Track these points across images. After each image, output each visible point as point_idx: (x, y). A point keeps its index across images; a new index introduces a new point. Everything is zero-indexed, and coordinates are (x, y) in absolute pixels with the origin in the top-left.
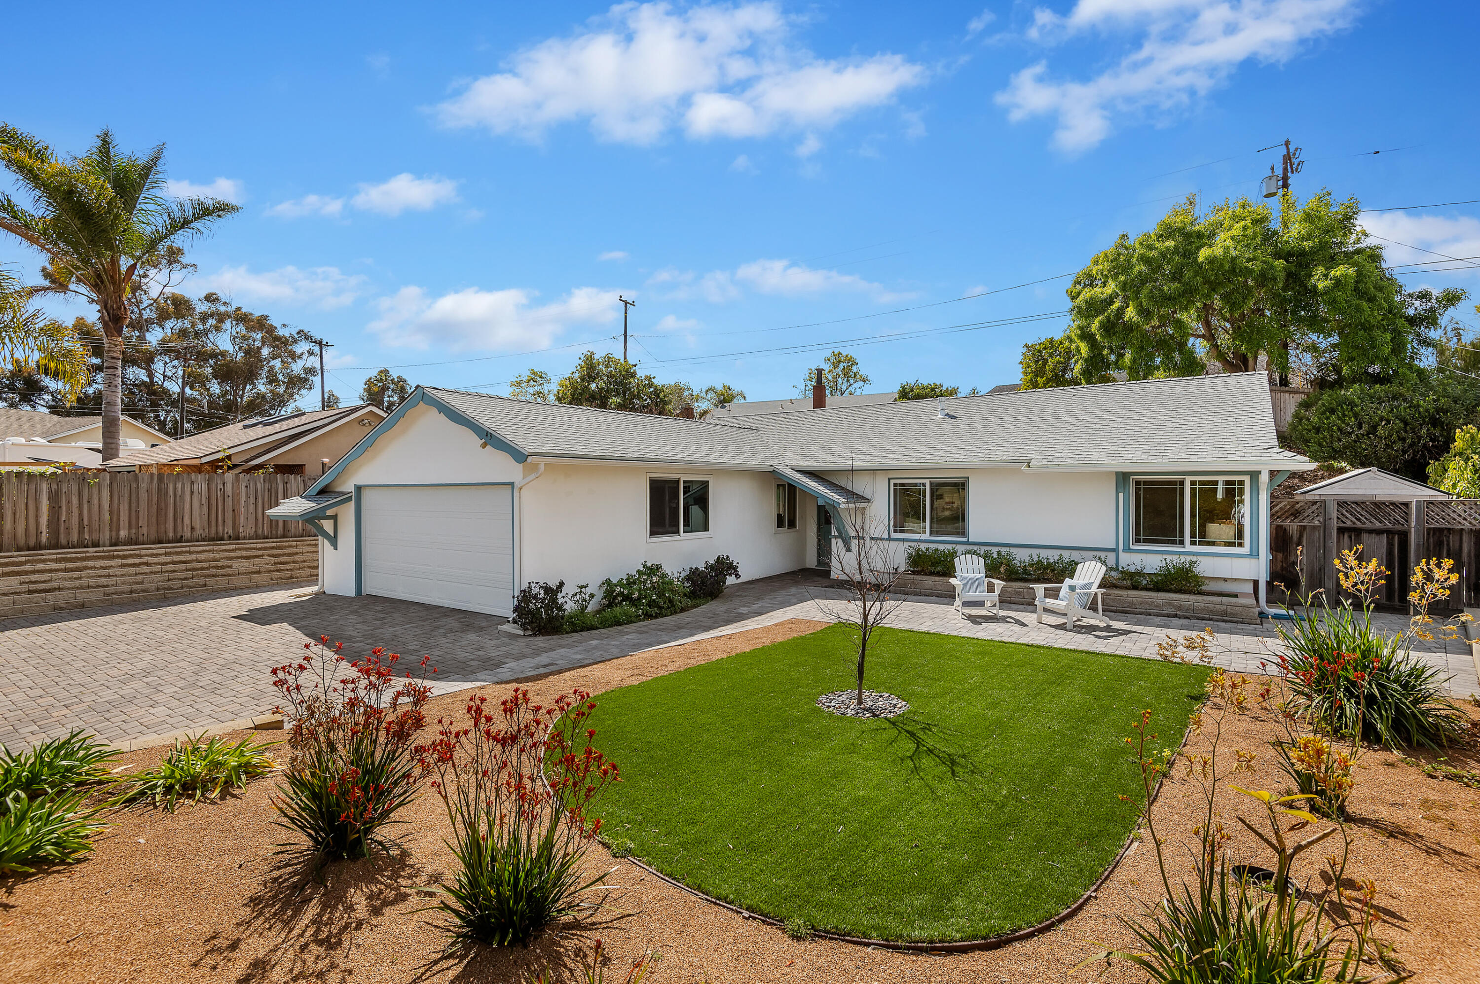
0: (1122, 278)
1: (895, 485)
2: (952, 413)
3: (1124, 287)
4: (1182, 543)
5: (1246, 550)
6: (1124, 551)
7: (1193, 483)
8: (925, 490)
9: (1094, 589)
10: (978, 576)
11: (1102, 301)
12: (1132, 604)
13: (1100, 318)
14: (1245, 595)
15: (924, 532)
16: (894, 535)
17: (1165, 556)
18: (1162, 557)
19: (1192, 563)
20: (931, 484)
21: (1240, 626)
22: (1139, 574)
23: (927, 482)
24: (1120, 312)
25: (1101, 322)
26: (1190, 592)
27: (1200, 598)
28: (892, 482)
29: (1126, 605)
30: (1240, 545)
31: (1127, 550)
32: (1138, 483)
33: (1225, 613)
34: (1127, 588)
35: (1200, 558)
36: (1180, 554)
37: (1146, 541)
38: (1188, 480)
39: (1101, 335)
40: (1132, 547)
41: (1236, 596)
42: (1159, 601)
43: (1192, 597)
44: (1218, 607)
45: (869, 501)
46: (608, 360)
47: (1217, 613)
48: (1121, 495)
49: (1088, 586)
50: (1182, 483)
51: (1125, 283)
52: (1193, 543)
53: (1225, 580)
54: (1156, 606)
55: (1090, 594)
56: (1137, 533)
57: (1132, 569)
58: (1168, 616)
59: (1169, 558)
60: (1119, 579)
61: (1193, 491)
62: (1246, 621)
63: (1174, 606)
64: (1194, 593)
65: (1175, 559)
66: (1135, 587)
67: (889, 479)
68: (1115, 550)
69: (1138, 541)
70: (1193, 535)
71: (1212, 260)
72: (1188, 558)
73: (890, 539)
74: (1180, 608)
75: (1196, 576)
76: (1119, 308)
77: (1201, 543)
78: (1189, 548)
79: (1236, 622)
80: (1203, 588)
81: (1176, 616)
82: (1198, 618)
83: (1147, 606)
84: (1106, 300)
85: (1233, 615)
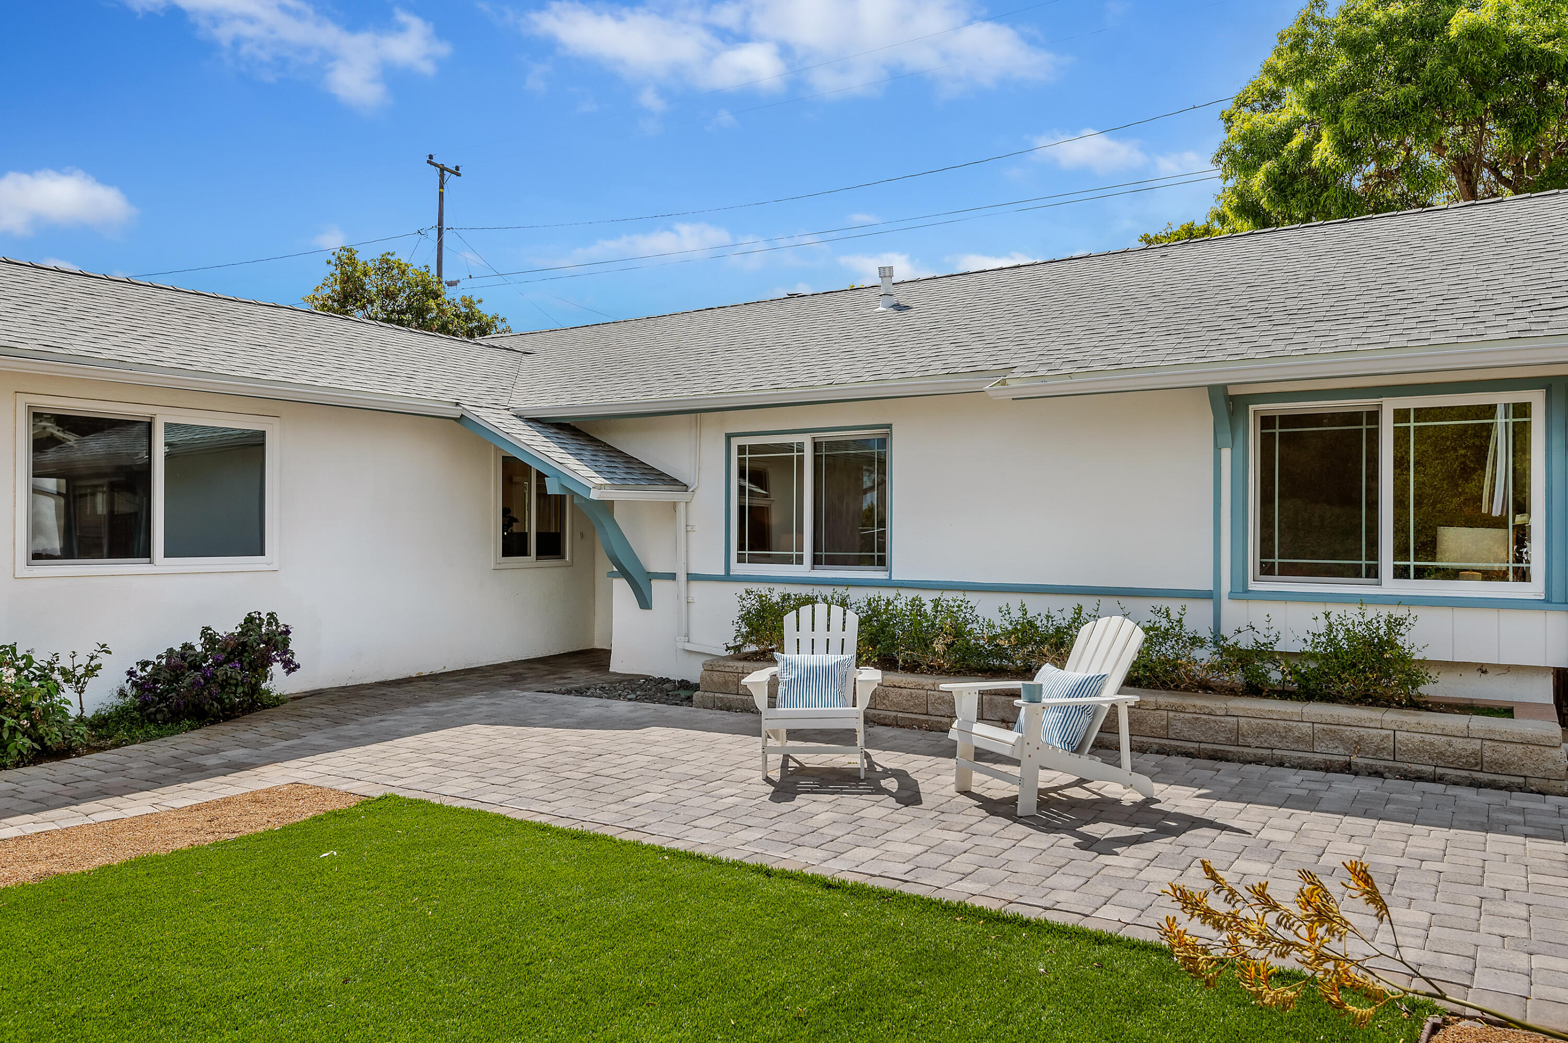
0: (1310, 85)
1: (741, 450)
2: (903, 302)
3: (1313, 102)
4: (1373, 572)
5: (1534, 589)
6: (1233, 596)
7: (1401, 415)
8: (801, 460)
9: (1109, 694)
10: (833, 658)
11: (1272, 136)
12: (1236, 737)
13: (1267, 165)
14: (1533, 710)
15: (800, 560)
16: (738, 569)
17: (1329, 608)
18: (1318, 610)
19: (1394, 624)
20: (816, 446)
21: (1518, 800)
22: (1263, 653)
23: (807, 440)
24: (1306, 151)
25: (1269, 174)
26: (1387, 703)
27: (1410, 718)
28: (736, 442)
29: (1221, 737)
30: (1523, 575)
31: (1242, 593)
32: (1267, 422)
33: (1478, 763)
34: (1232, 692)
35: (1415, 611)
36: (1362, 601)
37: (1287, 571)
38: (1389, 406)
39: (1271, 200)
40: (1253, 586)
41: (1507, 712)
42: (1306, 728)
43: (1392, 717)
44: (1458, 743)
45: (685, 487)
46: (386, 266)
47: (1458, 762)
48: (1226, 453)
49: (1092, 685)
50: (1374, 416)
51: (1313, 96)
52: (1401, 573)
53: (1483, 669)
54: (1298, 740)
55: (1094, 711)
56: (1266, 550)
57: (1246, 642)
58: (1328, 768)
59: (1336, 611)
60: (1212, 667)
61: (1400, 437)
62: (1535, 783)
63: (1342, 740)
64: (1400, 706)
65: (1352, 613)
66: (1254, 689)
67: (729, 437)
68: (1209, 595)
69: (1267, 570)
70: (1401, 551)
71: (1475, 34)
72: (1384, 611)
73: (728, 577)
74: (1358, 745)
75: (1404, 659)
76: (1303, 146)
77: (1421, 573)
78: (1389, 585)
79: (1508, 788)
80: (1422, 689)
81: (1347, 768)
82: (1406, 776)
83: (1274, 741)
84: (1279, 134)
85: (1500, 766)
